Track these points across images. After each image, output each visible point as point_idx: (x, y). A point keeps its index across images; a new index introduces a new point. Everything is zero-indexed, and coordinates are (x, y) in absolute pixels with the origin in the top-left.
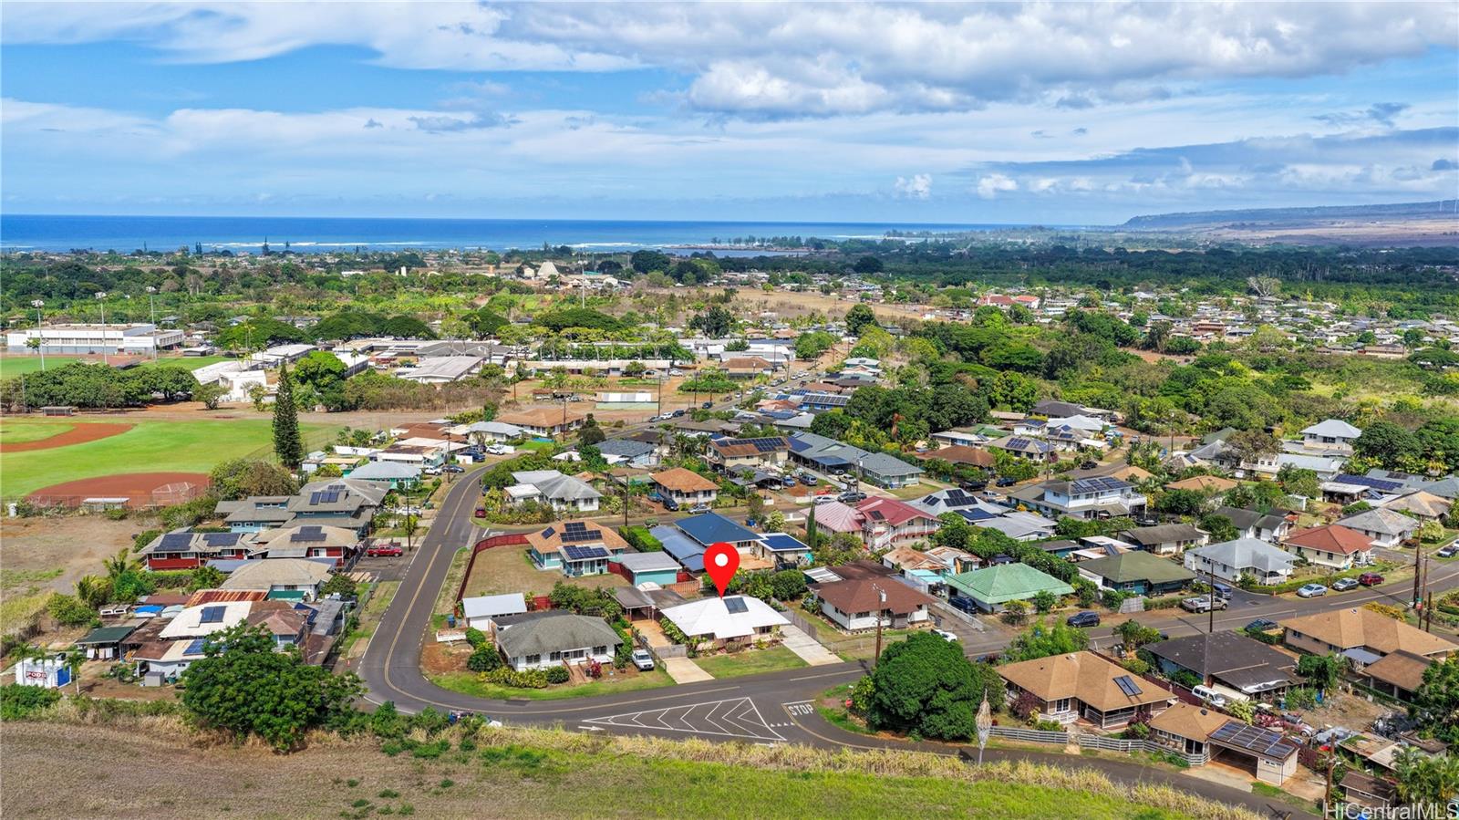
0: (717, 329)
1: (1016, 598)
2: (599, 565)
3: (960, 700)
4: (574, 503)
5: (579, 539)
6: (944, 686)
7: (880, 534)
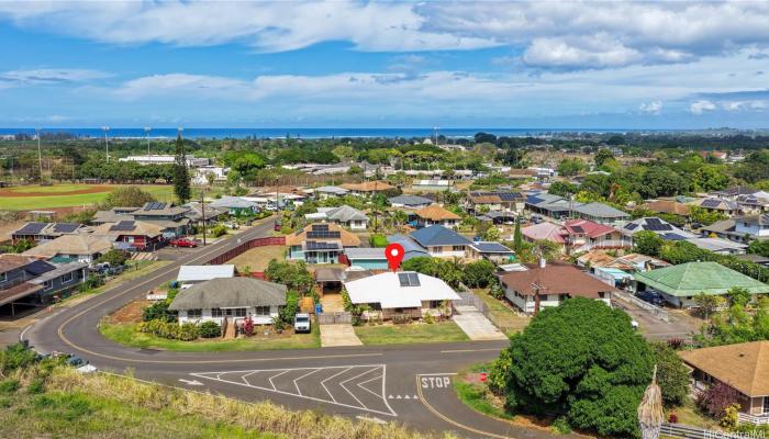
0: (511, 161)
1: (708, 293)
2: (331, 256)
3: (622, 383)
4: (348, 223)
5: (321, 237)
6: (601, 363)
7: (580, 245)
